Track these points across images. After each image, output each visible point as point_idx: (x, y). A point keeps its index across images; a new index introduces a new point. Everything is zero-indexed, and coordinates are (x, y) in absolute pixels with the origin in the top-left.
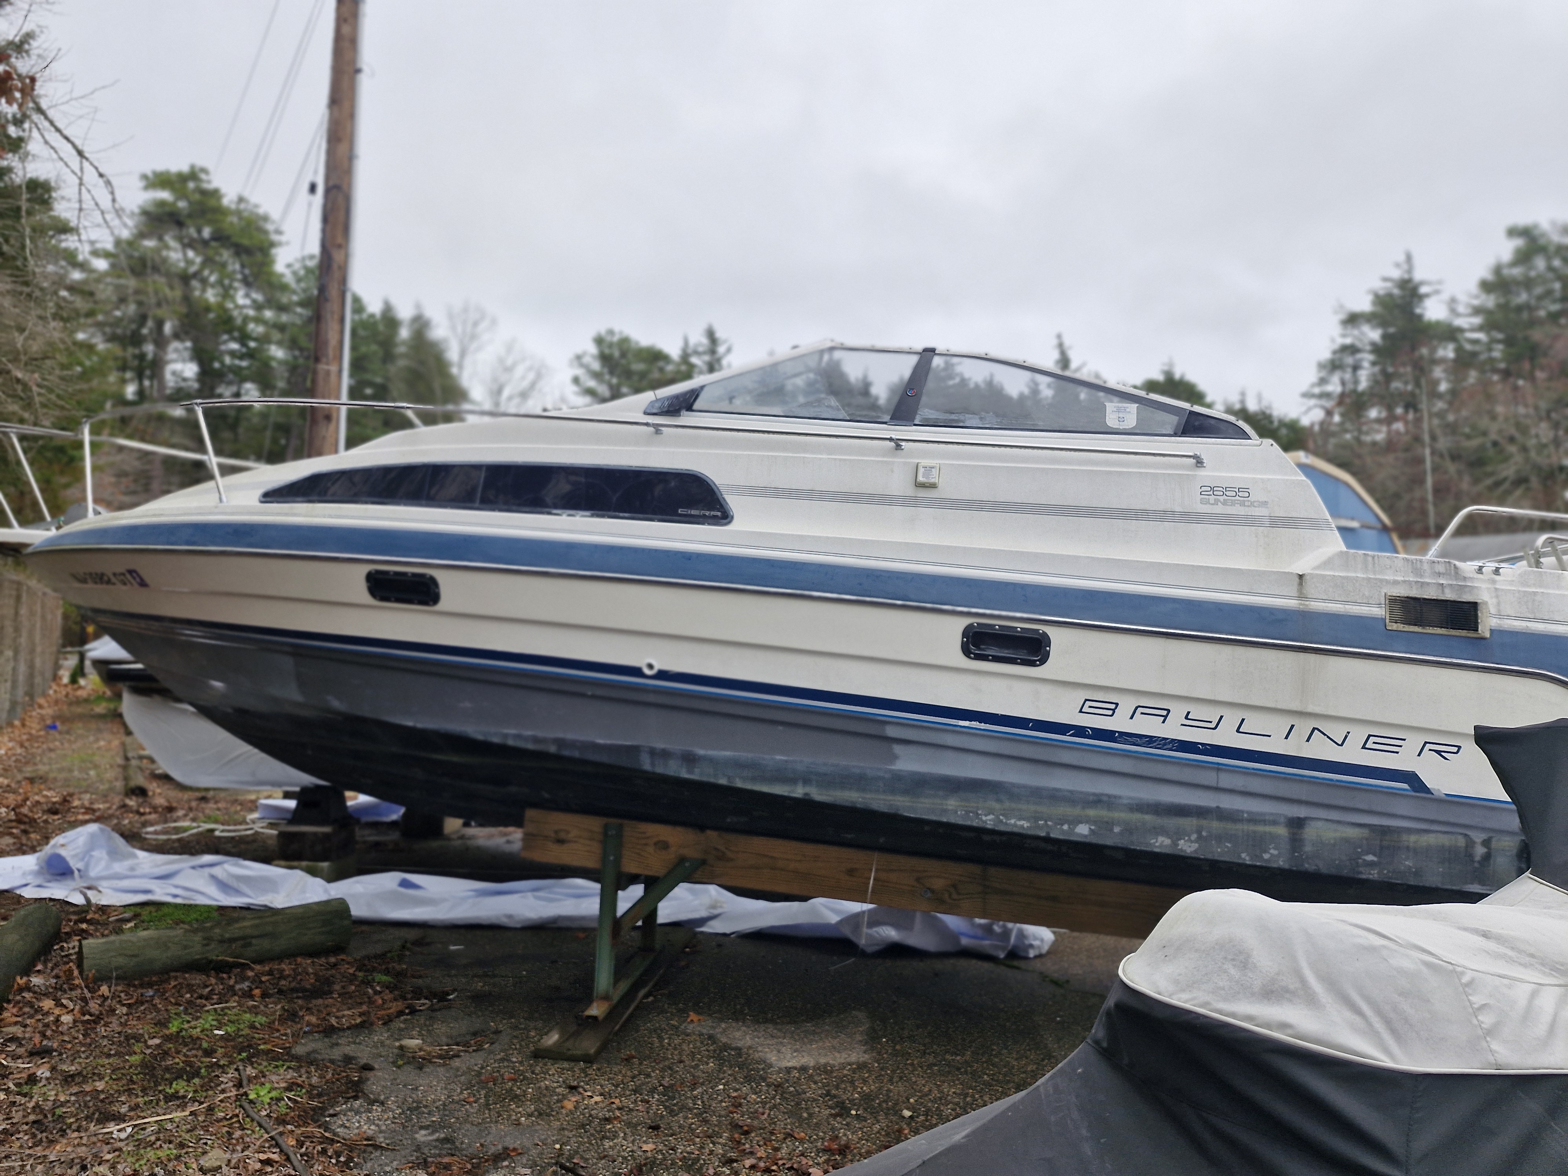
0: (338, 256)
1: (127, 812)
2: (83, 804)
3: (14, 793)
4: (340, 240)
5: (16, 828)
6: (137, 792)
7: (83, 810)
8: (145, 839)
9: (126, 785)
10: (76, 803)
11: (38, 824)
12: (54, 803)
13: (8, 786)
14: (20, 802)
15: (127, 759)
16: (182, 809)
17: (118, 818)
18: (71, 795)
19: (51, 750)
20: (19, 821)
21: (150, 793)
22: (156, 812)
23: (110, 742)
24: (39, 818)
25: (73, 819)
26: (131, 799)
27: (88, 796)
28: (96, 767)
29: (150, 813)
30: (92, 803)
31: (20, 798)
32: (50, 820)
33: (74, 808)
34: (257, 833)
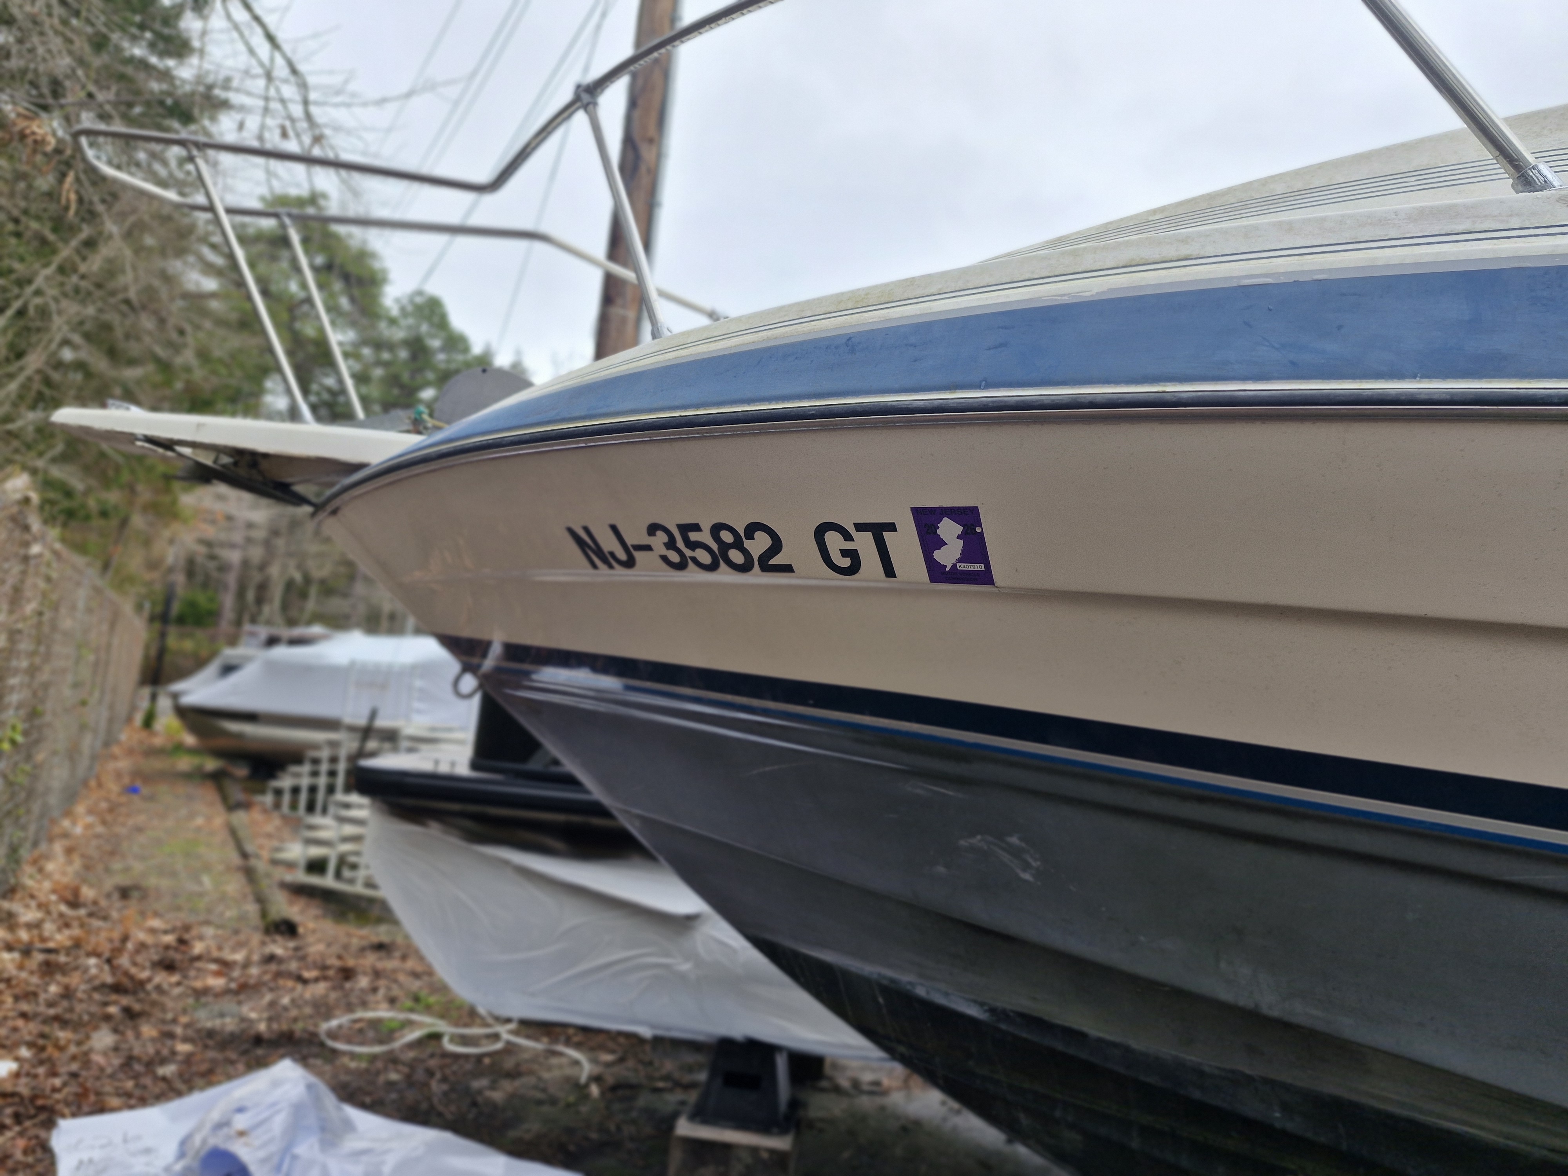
0: (647, 153)
1: (278, 975)
2: (209, 951)
3: (105, 918)
4: (652, 131)
5: (115, 1003)
6: (283, 928)
7: (213, 967)
8: (334, 1052)
9: (264, 914)
10: (198, 948)
11: (148, 993)
12: (167, 947)
13: (95, 903)
14: (117, 944)
15: (245, 855)
16: (365, 973)
17: (271, 990)
18: (187, 928)
19: (139, 830)
20: (117, 989)
21: (301, 930)
22: (325, 978)
23: (209, 819)
24: (149, 980)
25: (198, 984)
26: (274, 941)
27: (209, 931)
28: (207, 868)
29: (316, 980)
30: (220, 948)
31: (116, 935)
32: (165, 986)
33: (199, 958)
34: (510, 1049)
